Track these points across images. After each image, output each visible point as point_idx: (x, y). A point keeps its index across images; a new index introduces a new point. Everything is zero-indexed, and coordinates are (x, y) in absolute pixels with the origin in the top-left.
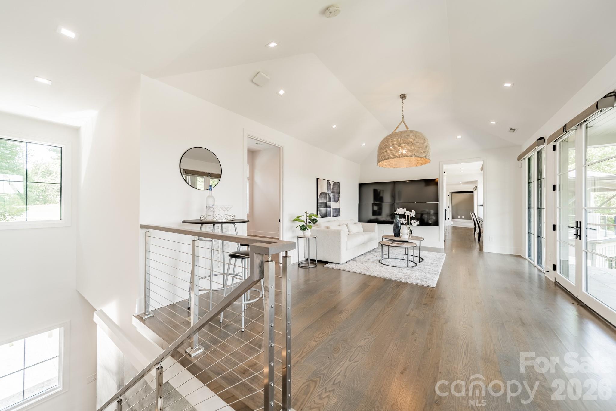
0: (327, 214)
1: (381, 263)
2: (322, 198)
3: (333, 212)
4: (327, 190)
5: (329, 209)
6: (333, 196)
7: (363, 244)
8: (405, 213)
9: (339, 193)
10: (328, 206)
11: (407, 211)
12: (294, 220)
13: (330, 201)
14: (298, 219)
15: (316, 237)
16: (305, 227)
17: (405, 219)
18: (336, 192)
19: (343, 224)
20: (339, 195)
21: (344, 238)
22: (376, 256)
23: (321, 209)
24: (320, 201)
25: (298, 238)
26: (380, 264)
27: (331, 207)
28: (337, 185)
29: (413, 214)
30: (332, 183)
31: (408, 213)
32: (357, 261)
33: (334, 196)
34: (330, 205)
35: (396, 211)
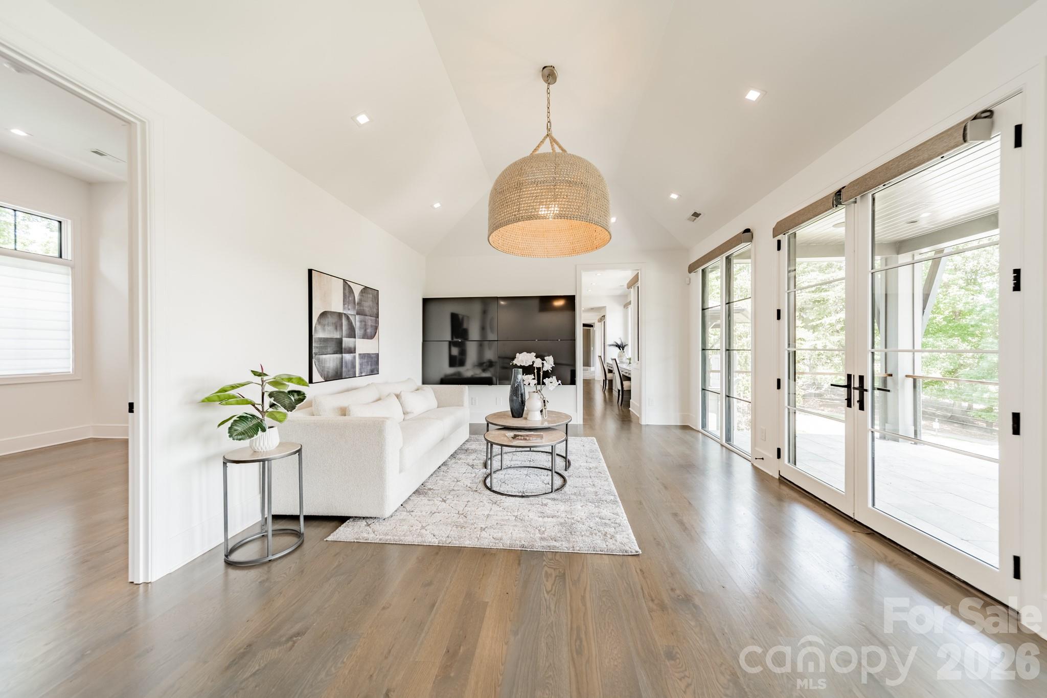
0: (344, 369)
1: (490, 489)
2: (326, 327)
3: (361, 364)
4: (344, 304)
5: (347, 357)
6: (361, 321)
7: (442, 440)
8: (533, 362)
9: (377, 316)
10: (345, 349)
11: (536, 358)
12: (208, 400)
13: (352, 334)
14: (223, 396)
15: (299, 451)
16: (255, 422)
17: (532, 376)
18: (368, 313)
19: (389, 395)
20: (377, 322)
21: (393, 438)
22: (473, 466)
23: (324, 356)
24: (319, 334)
25: (225, 464)
26: (488, 492)
27: (355, 353)
28: (371, 296)
29: (549, 364)
30: (357, 290)
31: (538, 363)
32: (430, 492)
33: (363, 323)
34: (352, 345)
35: (516, 360)
